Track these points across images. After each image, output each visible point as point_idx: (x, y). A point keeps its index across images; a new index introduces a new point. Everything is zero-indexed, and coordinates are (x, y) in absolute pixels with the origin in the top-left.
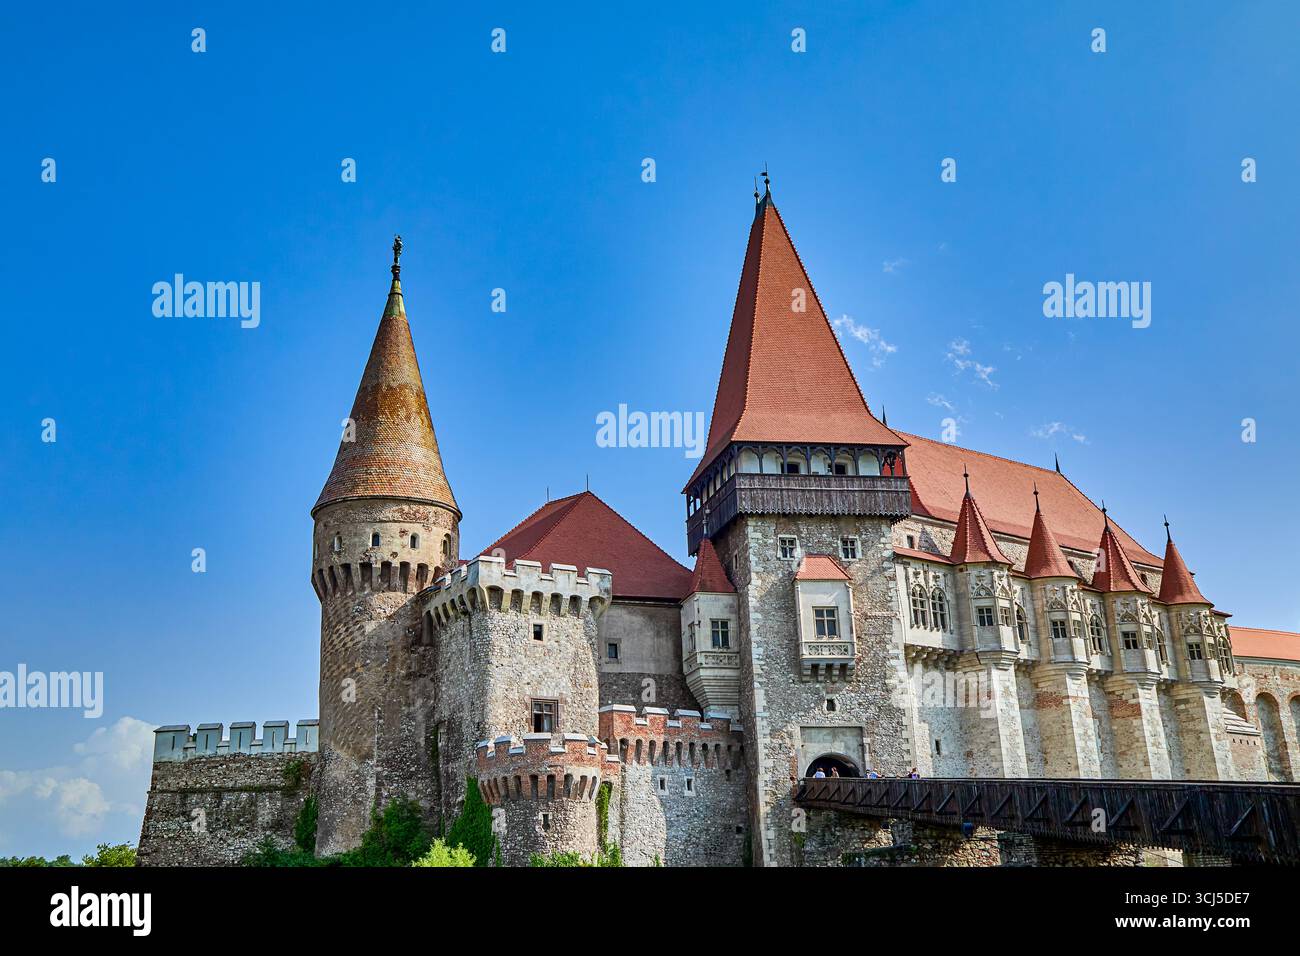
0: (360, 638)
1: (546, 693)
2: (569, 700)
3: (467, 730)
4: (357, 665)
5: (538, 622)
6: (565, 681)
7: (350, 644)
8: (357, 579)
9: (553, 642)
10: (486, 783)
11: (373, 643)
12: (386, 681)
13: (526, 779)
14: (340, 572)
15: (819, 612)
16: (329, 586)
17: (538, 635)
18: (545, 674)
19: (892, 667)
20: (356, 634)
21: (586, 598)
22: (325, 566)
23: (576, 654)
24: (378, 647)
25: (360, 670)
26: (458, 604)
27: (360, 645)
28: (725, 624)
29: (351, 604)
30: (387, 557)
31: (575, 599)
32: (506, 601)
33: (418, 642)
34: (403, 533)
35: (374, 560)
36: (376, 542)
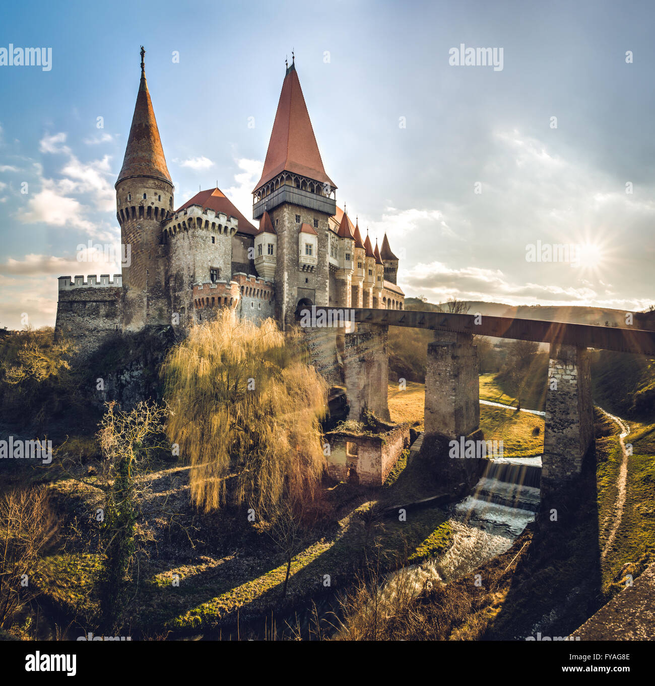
0: (140, 239)
1: (215, 266)
2: (223, 269)
3: (186, 279)
4: (139, 251)
5: (213, 236)
6: (221, 262)
7: (135, 242)
8: (138, 214)
9: (218, 244)
10: (197, 300)
11: (145, 242)
12: (150, 258)
13: (216, 299)
14: (130, 210)
15: (307, 246)
16: (126, 217)
17: (213, 242)
18: (215, 257)
20: (138, 237)
21: (229, 228)
22: (124, 208)
23: (225, 250)
24: (146, 244)
25: (140, 253)
26: (182, 225)
28: (272, 246)
29: (135, 225)
30: (150, 204)
31: (226, 228)
32: (203, 225)
33: (161, 243)
34: (156, 194)
35: (144, 205)
36: (145, 197)
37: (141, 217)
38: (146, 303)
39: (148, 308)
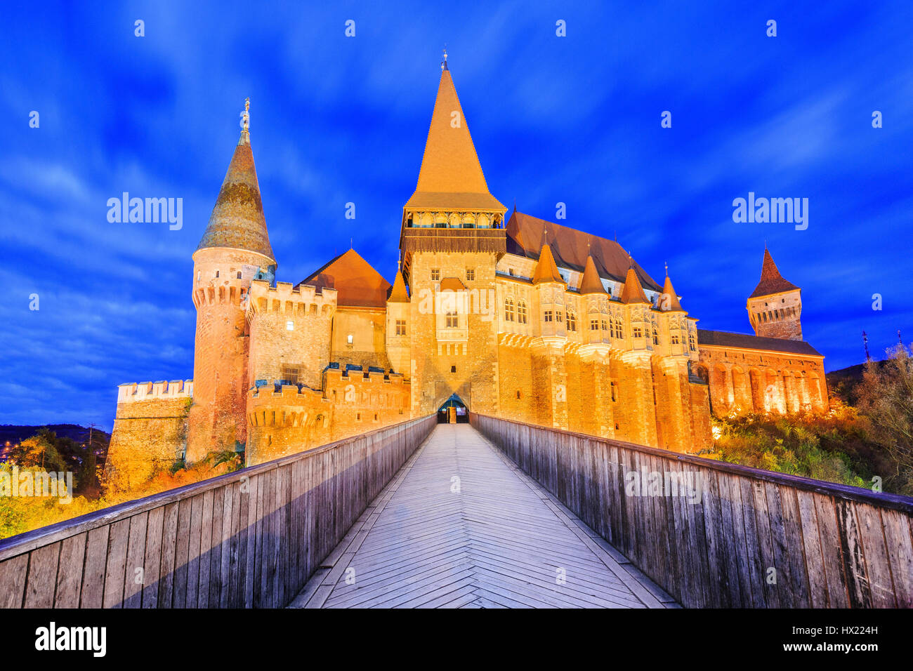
0: (209, 332)
1: (293, 362)
2: (308, 366)
4: (207, 347)
6: (306, 355)
8: (207, 297)
9: (299, 331)
11: (215, 335)
12: (222, 356)
13: (259, 414)
14: (200, 293)
18: (293, 350)
19: (489, 346)
20: (207, 329)
21: (321, 305)
27: (208, 336)
30: (222, 284)
31: (314, 307)
32: (270, 307)
33: (242, 334)
34: (232, 269)
35: (215, 286)
36: (218, 276)
37: (213, 300)
38: (212, 421)
39: (214, 427)
